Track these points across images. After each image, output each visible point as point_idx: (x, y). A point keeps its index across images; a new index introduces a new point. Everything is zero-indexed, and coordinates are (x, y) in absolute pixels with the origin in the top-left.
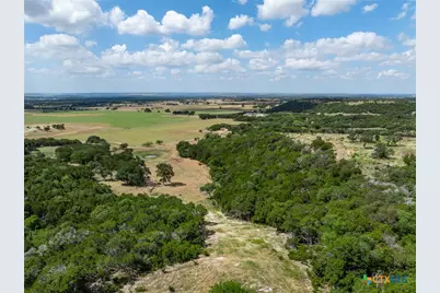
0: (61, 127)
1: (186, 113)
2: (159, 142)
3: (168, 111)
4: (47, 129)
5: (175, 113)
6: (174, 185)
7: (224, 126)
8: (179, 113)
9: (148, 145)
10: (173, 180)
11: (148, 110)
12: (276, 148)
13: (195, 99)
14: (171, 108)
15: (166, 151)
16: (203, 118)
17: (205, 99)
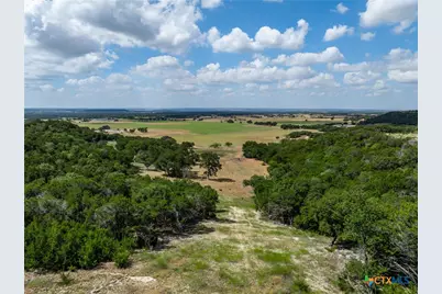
1: (268, 123)
2: (228, 144)
3: (250, 122)
4: (132, 131)
5: (256, 123)
6: (220, 180)
7: (305, 134)
8: (261, 124)
9: (216, 146)
10: (220, 174)
11: (231, 122)
12: (364, 145)
13: (281, 114)
14: (254, 120)
15: (232, 152)
16: (285, 127)
17: (292, 114)
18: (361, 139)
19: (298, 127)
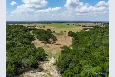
0: (44, 27)
1: (79, 25)
2: (65, 32)
3: (74, 25)
4: (41, 27)
5: (75, 25)
6: (57, 44)
8: (77, 25)
9: (61, 32)
10: (57, 43)
11: (68, 24)
12: (104, 34)
13: (83, 22)
14: (75, 24)
15: (65, 34)
16: (83, 26)
17: (86, 22)
18: (104, 32)
19: (87, 26)
